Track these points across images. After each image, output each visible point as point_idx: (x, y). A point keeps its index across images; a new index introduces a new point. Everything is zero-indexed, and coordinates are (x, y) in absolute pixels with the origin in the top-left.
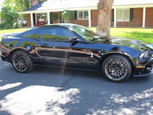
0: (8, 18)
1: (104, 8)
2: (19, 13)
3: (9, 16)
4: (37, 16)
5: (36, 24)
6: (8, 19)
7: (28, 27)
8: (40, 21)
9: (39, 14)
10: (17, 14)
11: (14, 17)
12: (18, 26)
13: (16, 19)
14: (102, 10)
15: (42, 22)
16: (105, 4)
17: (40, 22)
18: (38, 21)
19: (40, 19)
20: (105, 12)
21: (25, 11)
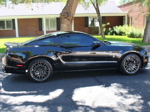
1: (69, 18)
14: (66, 19)
16: (70, 13)
20: (69, 21)
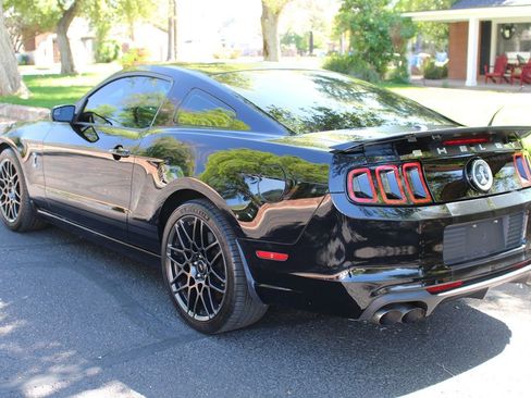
0: (368, 35)
2: (419, 18)
3: (371, 28)
4: (501, 36)
5: (491, 70)
6: (367, 41)
7: (450, 83)
8: (510, 62)
9: (509, 27)
10: (409, 20)
11: (391, 34)
12: (407, 76)
13: (401, 41)
15: (521, 65)
17: (511, 67)
18: (501, 59)
19: (513, 50)
21: (445, 8)
